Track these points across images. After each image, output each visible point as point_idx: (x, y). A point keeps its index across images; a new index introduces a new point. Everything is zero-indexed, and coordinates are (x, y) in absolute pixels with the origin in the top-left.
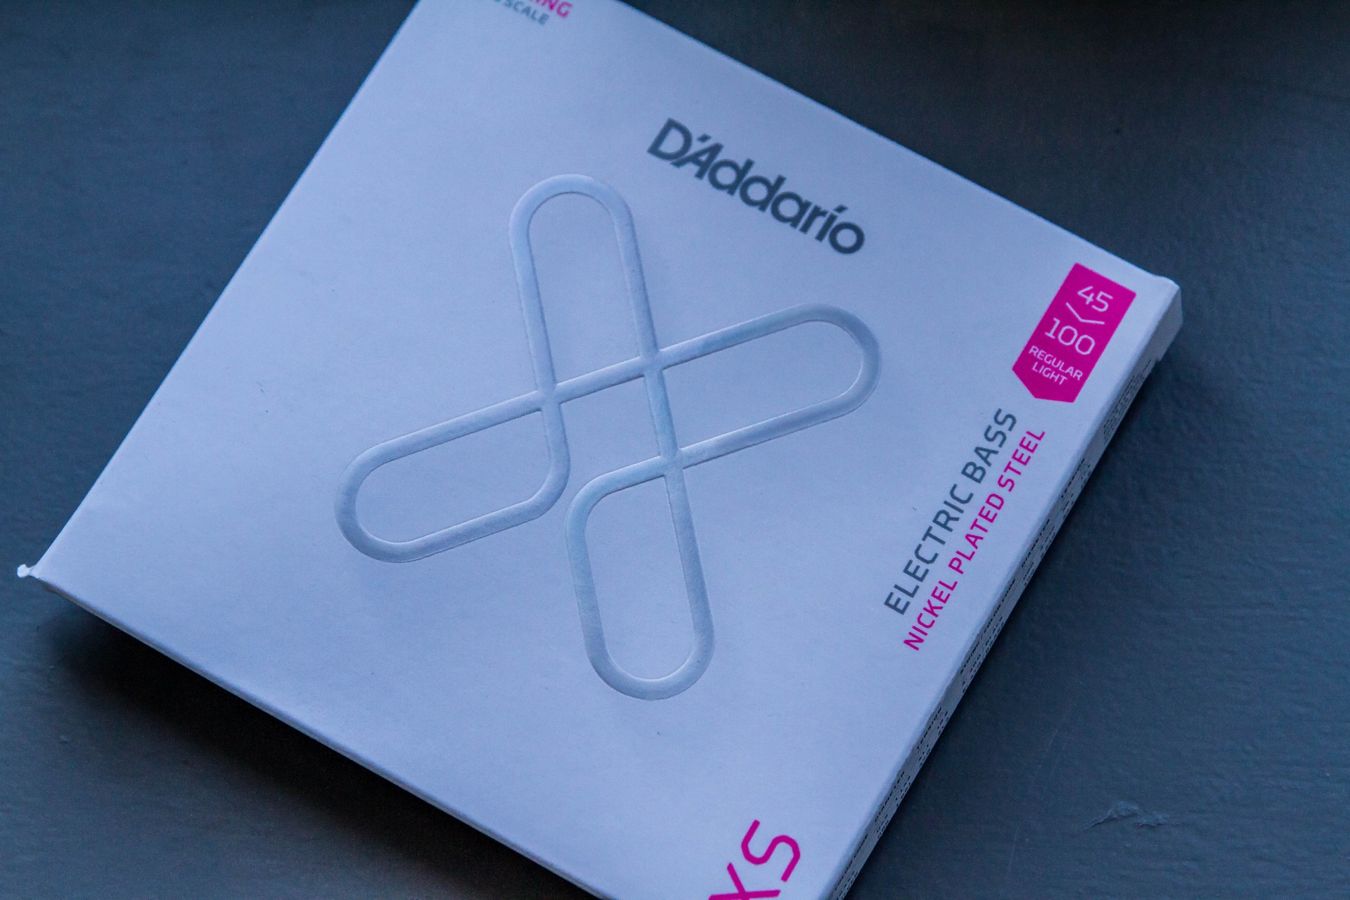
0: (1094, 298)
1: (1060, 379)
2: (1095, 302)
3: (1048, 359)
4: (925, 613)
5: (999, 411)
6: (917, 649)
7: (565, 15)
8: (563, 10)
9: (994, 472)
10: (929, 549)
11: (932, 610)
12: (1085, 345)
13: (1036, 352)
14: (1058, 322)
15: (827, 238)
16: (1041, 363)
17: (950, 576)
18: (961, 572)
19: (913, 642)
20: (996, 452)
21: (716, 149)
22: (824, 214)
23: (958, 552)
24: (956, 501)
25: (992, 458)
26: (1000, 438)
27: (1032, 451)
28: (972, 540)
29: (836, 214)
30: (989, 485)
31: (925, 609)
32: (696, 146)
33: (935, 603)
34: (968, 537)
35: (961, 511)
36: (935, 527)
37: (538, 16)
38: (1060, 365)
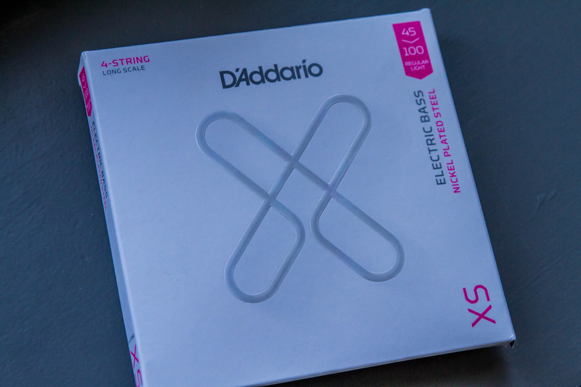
0: (409, 32)
1: (423, 67)
2: (410, 33)
3: (414, 63)
4: (452, 178)
5: (415, 93)
6: (459, 192)
7: (149, 61)
8: (146, 59)
9: (431, 114)
10: (434, 155)
11: (453, 175)
12: (420, 50)
13: (408, 64)
14: (405, 49)
15: (309, 75)
16: (413, 66)
17: (448, 160)
18: (450, 156)
19: (457, 190)
20: (425, 107)
21: (245, 71)
22: (300, 67)
23: (444, 150)
24: (428, 133)
25: (426, 110)
26: (422, 101)
27: (435, 98)
28: (444, 142)
29: (304, 64)
30: (433, 120)
31: (451, 177)
32: (238, 75)
33: (452, 172)
34: (442, 142)
35: (432, 135)
36: (430, 147)
37: (140, 68)
38: (419, 63)
